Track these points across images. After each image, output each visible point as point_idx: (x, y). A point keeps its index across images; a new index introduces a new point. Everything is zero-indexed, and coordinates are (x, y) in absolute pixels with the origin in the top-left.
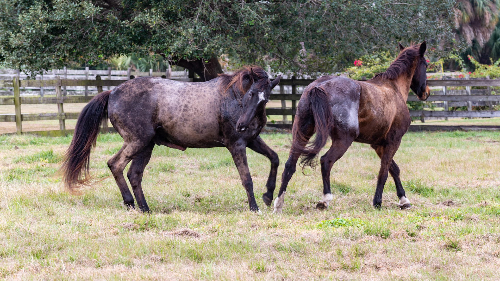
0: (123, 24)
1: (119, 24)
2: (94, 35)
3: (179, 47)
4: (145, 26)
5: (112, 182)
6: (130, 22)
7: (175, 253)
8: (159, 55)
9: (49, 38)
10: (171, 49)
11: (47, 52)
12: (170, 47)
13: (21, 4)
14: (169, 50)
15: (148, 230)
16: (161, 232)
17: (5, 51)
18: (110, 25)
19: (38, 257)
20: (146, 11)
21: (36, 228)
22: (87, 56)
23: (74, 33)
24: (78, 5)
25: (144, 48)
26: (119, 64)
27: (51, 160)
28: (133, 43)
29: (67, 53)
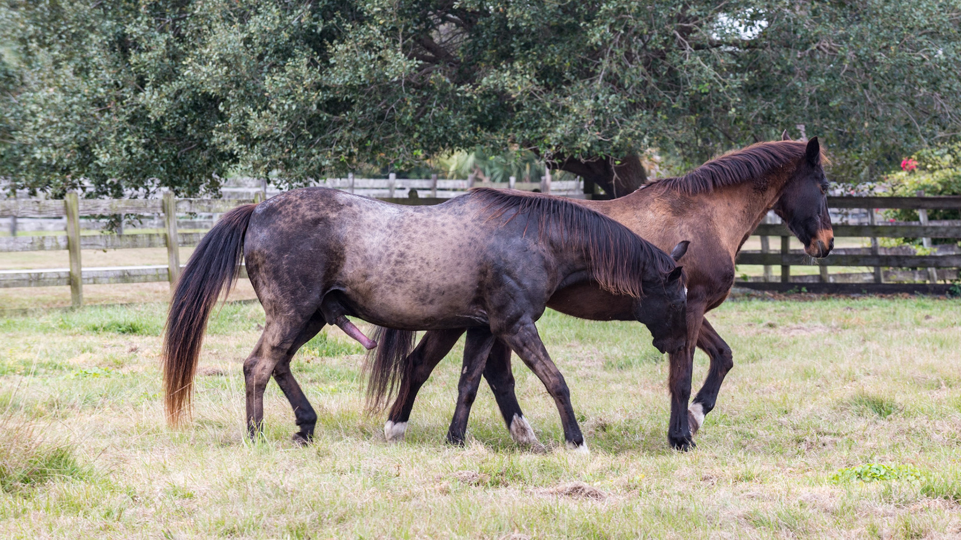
0: (460, 92)
1: (453, 91)
2: (406, 113)
3: (567, 134)
4: (501, 95)
5: (438, 392)
6: (474, 89)
7: (558, 530)
8: (527, 149)
9: (321, 118)
10: (551, 138)
11: (318, 145)
12: (549, 135)
13: (271, 56)
14: (546, 141)
15: (506, 486)
16: (531, 488)
17: (240, 144)
18: (435, 93)
19: (299, 537)
20: (504, 66)
21: (295, 481)
22: (393, 152)
23: (368, 109)
24: (377, 56)
25: (499, 138)
26: (452, 168)
27: (324, 351)
28: (478, 129)
29: (355, 147)
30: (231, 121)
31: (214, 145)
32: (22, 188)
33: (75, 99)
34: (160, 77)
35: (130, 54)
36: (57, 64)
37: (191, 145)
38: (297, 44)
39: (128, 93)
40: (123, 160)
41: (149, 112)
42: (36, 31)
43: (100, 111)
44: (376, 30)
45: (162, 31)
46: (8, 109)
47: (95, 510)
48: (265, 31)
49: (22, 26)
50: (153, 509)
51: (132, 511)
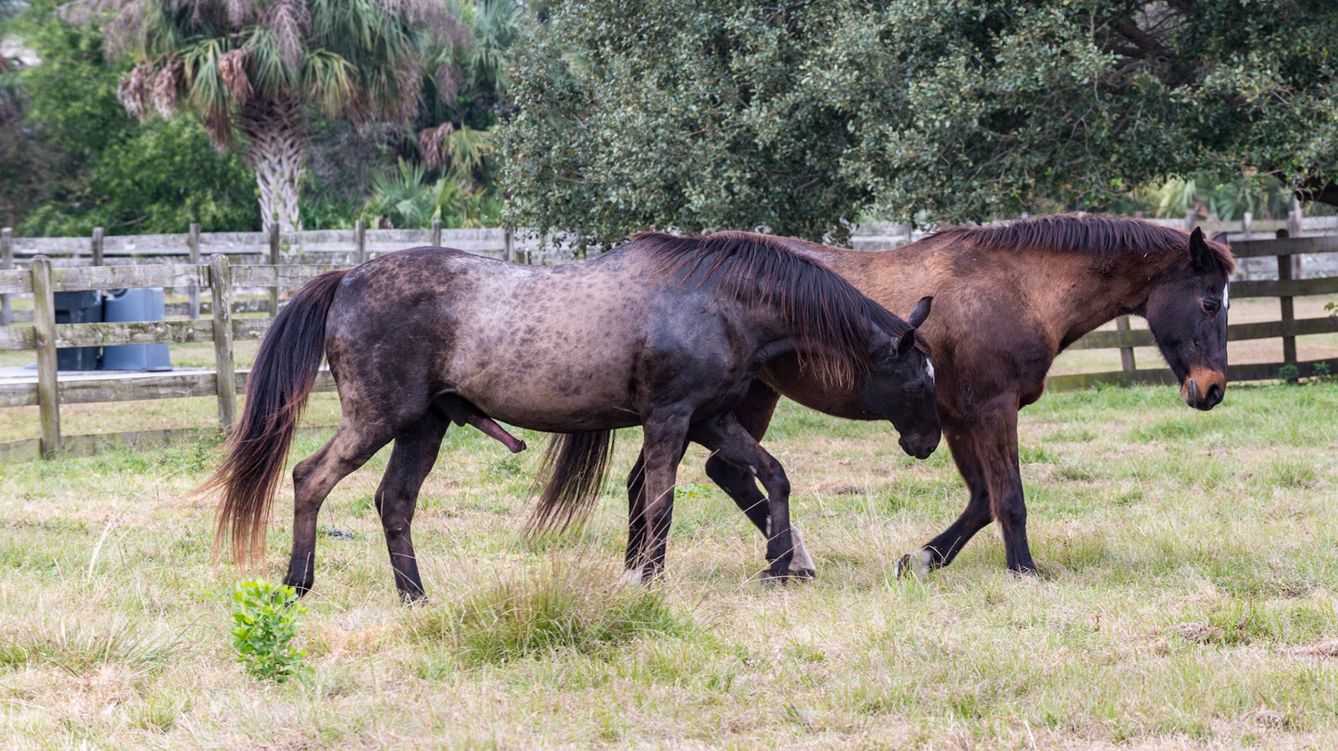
0: (1175, 97)
1: (1166, 96)
2: (1100, 128)
3: (1324, 152)
4: (1230, 99)
5: (1149, 514)
6: (1193, 91)
7: (1322, 705)
8: (1268, 174)
9: (984, 138)
10: (1302, 157)
11: (980, 175)
12: (1299, 153)
13: (917, 55)
14: (1295, 162)
15: (1248, 643)
16: (1282, 647)
17: (877, 176)
18: (1141, 99)
19: (965, 714)
20: (1236, 59)
21: (959, 637)
22: (1082, 182)
23: (1047, 125)
24: (1059, 50)
25: (1229, 159)
26: (1164, 203)
28: (1200, 147)
29: (1031, 176)
30: (863, 145)
31: (842, 179)
32: (594, 244)
33: (660, 120)
34: (770, 87)
35: (731, 58)
36: (636, 73)
37: (811, 179)
38: (952, 38)
39: (728, 111)
40: (723, 203)
41: (755, 135)
42: (609, 31)
43: (692, 137)
44: (1058, 14)
45: (772, 24)
46: (574, 138)
47: (696, 677)
48: (910, 21)
49: (592, 24)
50: (771, 677)
51: (744, 678)
